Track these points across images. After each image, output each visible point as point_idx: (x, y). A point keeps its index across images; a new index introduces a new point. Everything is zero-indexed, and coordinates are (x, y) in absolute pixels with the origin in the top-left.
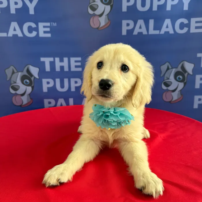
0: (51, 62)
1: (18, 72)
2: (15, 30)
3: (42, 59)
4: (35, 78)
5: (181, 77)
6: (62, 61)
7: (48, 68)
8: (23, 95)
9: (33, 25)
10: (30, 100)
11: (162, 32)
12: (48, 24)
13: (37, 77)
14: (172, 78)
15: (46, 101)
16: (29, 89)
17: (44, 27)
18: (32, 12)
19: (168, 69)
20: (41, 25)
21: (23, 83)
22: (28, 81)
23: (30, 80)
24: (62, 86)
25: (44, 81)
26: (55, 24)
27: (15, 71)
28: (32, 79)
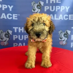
0: (17, 29)
1: (4, 32)
2: (4, 16)
3: (14, 28)
4: (10, 35)
5: (66, 36)
6: (21, 28)
7: (16, 31)
8: (5, 41)
9: (11, 15)
10: (8, 43)
11: (59, 19)
12: (17, 15)
13: (11, 34)
14: (63, 36)
15: (14, 44)
16: (8, 39)
17: (15, 16)
18: (11, 10)
19: (61, 32)
20: (14, 15)
21: (5, 37)
22: (7, 36)
23: (8, 35)
24: (21, 38)
25: (14, 36)
26: (19, 15)
27: (3, 32)
28: (9, 35)
